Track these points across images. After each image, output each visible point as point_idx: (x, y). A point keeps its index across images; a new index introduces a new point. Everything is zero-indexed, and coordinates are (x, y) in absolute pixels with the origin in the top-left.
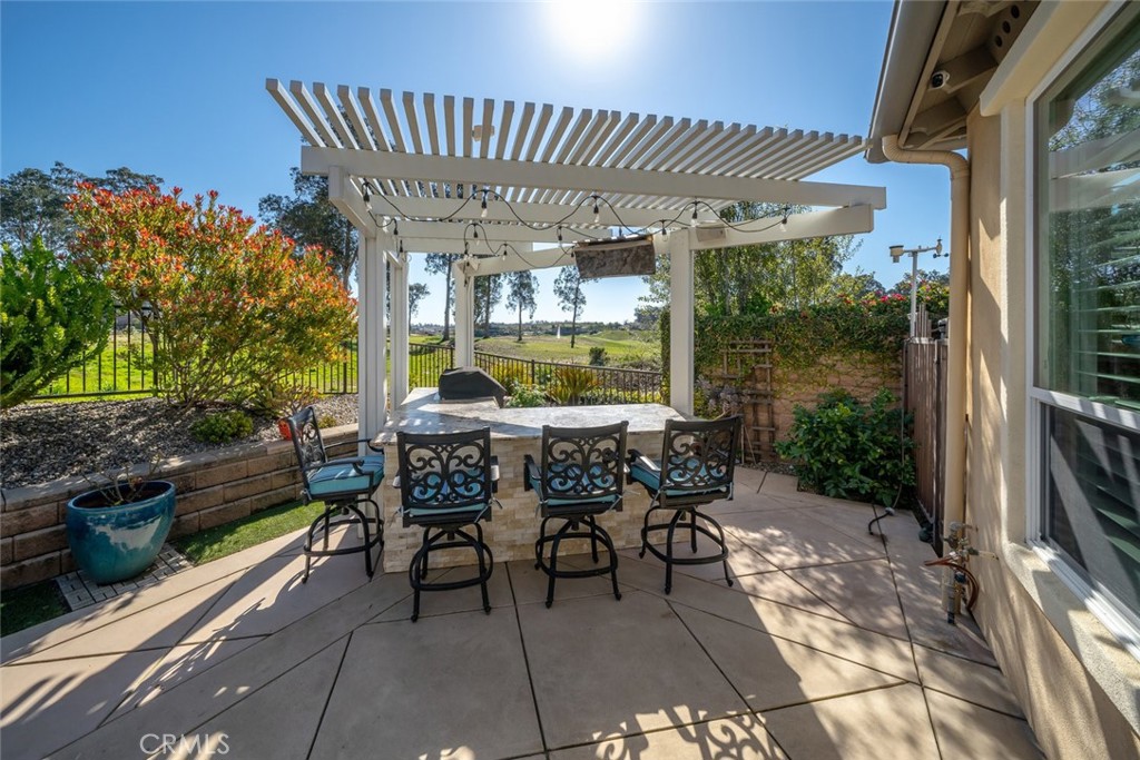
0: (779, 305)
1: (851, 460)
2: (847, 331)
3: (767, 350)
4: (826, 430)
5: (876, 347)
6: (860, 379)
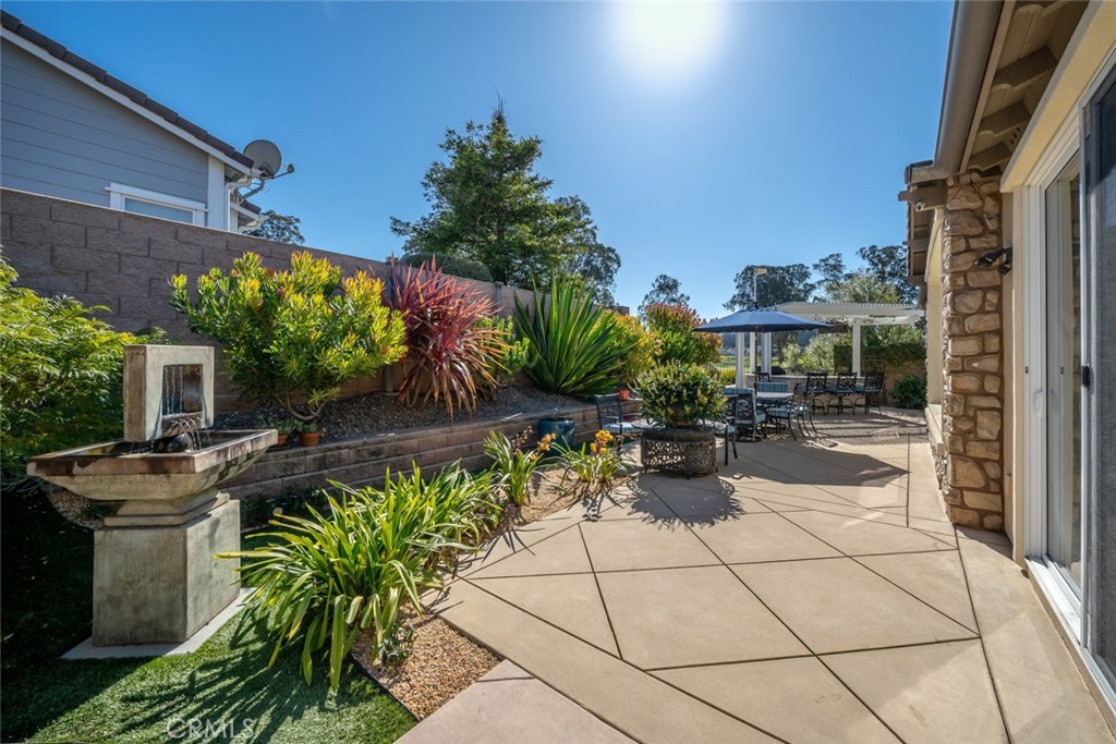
0: (886, 341)
3: (881, 360)
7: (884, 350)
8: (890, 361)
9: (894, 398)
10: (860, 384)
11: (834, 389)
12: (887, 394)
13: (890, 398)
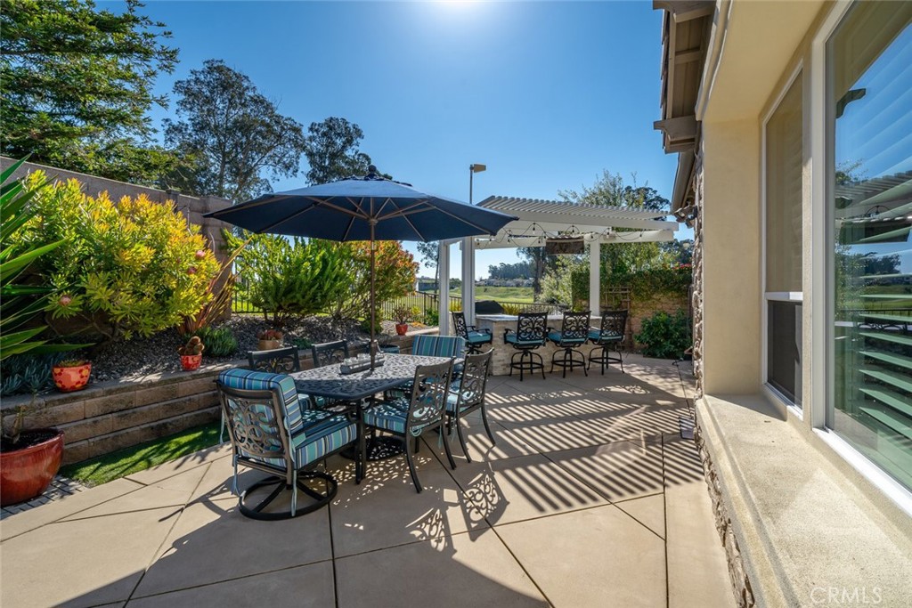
0: (633, 267)
1: (666, 339)
2: (666, 282)
3: (628, 292)
4: (656, 326)
5: (679, 290)
6: (671, 306)
7: (630, 278)
8: (637, 293)
9: (641, 342)
10: (595, 328)
11: (558, 336)
12: (633, 338)
13: (637, 343)
